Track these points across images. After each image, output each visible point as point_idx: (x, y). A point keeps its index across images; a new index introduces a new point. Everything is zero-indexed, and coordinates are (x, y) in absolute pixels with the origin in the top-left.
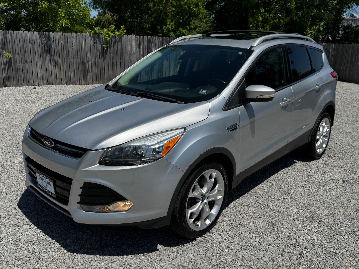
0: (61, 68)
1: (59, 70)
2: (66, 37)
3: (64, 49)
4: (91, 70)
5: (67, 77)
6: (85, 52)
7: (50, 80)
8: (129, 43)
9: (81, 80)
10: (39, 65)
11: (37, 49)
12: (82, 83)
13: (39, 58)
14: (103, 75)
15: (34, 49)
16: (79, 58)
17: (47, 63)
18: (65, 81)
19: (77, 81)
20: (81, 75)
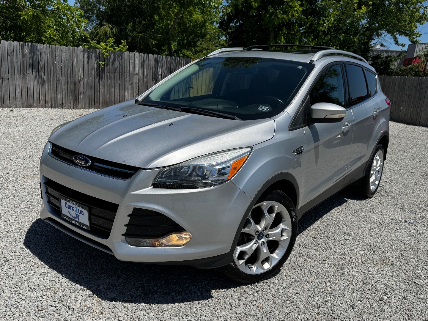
0: (46, 87)
1: (43, 90)
2: (54, 50)
3: (51, 65)
4: (83, 92)
5: (53, 99)
6: (77, 69)
7: (32, 103)
8: (131, 61)
9: (70, 103)
10: (18, 83)
11: (17, 63)
12: (71, 107)
13: (18, 74)
14: (97, 98)
15: (12, 63)
16: (69, 76)
17: (29, 80)
18: (50, 104)
19: (65, 104)
20: (71, 97)
